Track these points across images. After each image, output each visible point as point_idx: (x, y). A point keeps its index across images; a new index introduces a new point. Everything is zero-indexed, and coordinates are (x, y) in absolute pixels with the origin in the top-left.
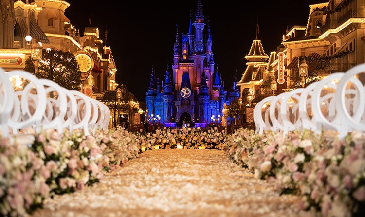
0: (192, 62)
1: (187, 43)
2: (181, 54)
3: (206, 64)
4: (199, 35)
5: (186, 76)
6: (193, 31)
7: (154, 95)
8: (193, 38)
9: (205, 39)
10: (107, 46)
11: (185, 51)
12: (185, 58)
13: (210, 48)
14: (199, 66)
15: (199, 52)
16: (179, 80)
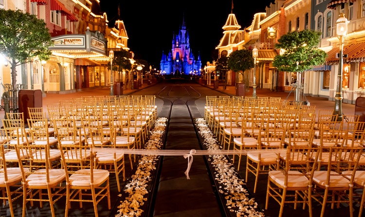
0: (181, 47)
1: (178, 39)
2: (175, 44)
3: (187, 48)
4: (183, 36)
5: (178, 54)
6: (181, 34)
7: (164, 62)
8: (181, 37)
9: (186, 37)
10: (121, 20)
11: (177, 43)
12: (177, 46)
13: (188, 42)
14: (183, 49)
15: (183, 43)
16: (174, 56)
